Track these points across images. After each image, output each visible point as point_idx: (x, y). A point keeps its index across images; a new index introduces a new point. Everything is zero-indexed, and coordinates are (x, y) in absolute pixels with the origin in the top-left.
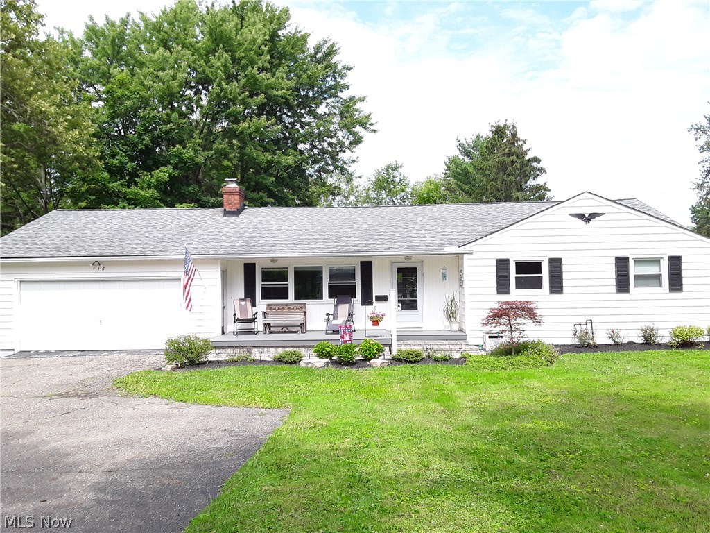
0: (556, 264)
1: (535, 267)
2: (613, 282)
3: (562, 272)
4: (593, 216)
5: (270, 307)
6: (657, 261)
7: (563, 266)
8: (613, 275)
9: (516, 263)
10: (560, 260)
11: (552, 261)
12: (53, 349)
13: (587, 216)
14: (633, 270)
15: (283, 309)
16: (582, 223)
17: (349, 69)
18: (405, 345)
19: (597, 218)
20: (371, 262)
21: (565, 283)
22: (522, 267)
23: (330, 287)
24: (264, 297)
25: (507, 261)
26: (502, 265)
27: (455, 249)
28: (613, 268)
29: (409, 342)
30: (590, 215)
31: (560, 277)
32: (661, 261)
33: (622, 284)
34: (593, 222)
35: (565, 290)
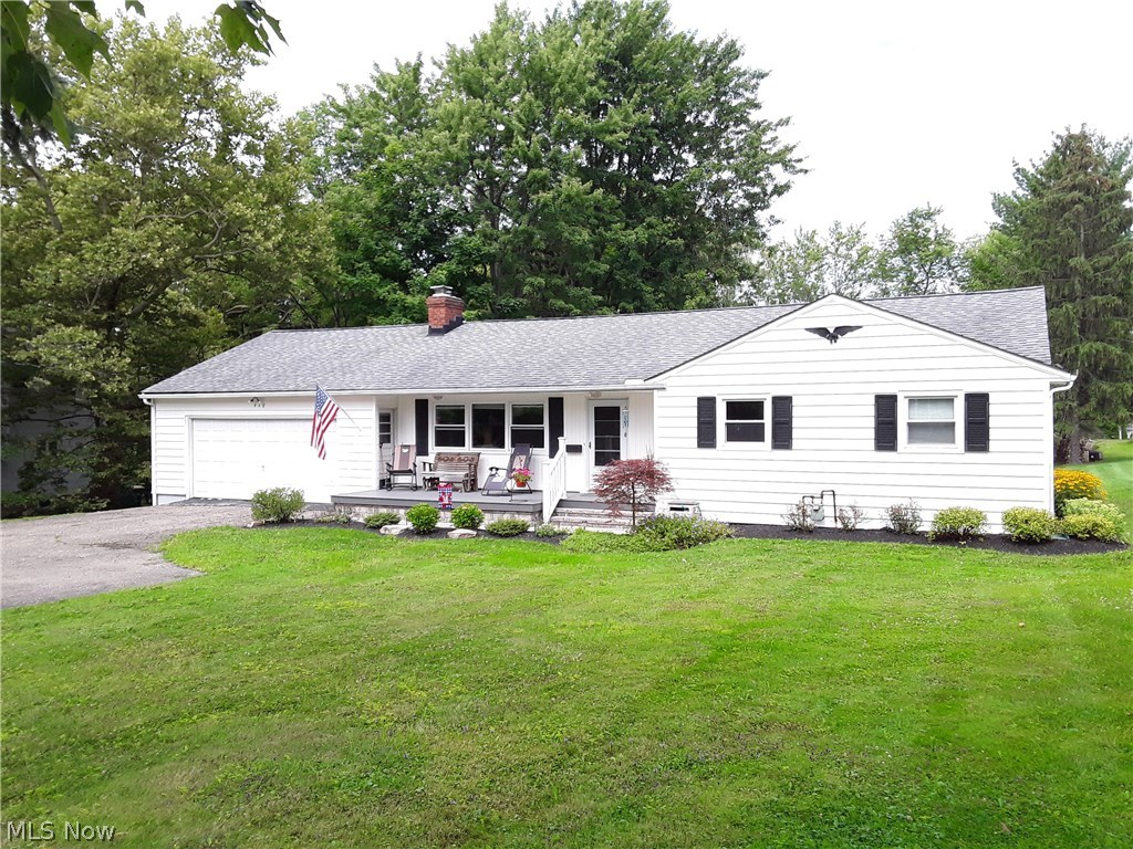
0: (783, 405)
1: (754, 409)
2: (871, 434)
3: (791, 418)
4: (842, 330)
5: (439, 457)
6: (950, 400)
7: (794, 409)
8: (871, 422)
9: (728, 403)
10: (789, 399)
11: (776, 400)
12: (220, 497)
13: (831, 331)
14: (904, 416)
15: (452, 459)
16: (825, 342)
17: (762, 76)
18: (570, 514)
19: (849, 334)
20: (562, 399)
21: (795, 433)
22: (736, 409)
23: (514, 432)
24: (439, 443)
25: (713, 400)
26: (706, 406)
27: (638, 383)
28: (871, 411)
29: (574, 510)
30: (837, 329)
31: (789, 423)
32: (955, 400)
33: (885, 437)
34: (841, 340)
35: (795, 443)
